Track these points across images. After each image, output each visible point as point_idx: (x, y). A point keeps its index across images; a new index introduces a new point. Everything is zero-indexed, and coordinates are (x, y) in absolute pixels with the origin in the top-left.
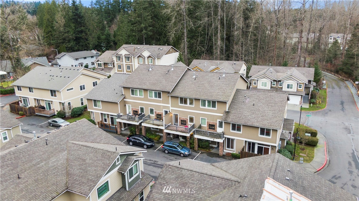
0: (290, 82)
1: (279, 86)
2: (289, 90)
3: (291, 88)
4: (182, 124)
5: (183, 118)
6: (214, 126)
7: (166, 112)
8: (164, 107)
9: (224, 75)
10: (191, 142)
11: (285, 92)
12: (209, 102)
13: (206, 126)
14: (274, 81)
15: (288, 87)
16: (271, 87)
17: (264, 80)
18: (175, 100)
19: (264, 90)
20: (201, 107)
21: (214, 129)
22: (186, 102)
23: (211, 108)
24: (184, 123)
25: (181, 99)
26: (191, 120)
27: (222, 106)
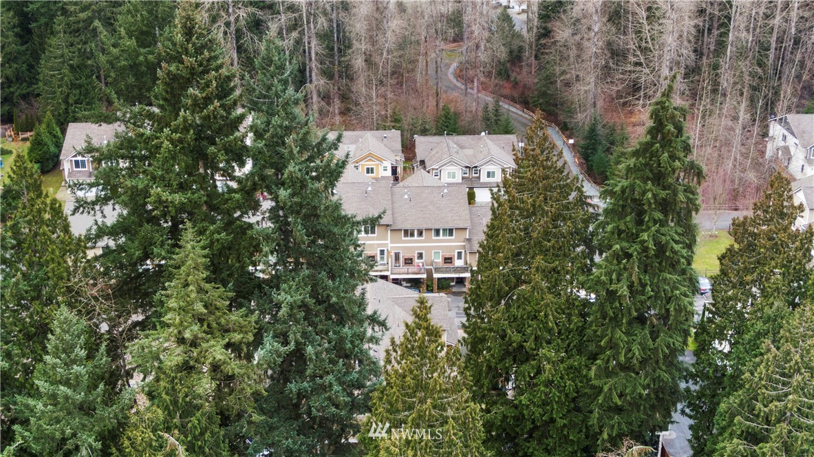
0: (490, 168)
1: (474, 175)
2: (491, 180)
3: (493, 176)
4: (406, 263)
5: (408, 256)
6: (450, 259)
7: (382, 252)
8: (379, 245)
9: (446, 191)
10: (429, 283)
11: (485, 183)
12: (444, 230)
13: (440, 260)
14: (467, 167)
15: (488, 176)
16: (463, 178)
17: (452, 169)
18: (397, 233)
19: (454, 184)
20: (434, 238)
21: (451, 263)
22: (412, 235)
23: (448, 238)
24: (409, 261)
25: (406, 232)
26: (420, 256)
27: (460, 232)
